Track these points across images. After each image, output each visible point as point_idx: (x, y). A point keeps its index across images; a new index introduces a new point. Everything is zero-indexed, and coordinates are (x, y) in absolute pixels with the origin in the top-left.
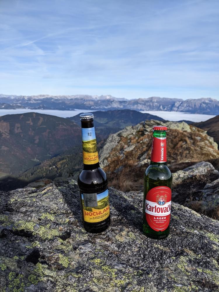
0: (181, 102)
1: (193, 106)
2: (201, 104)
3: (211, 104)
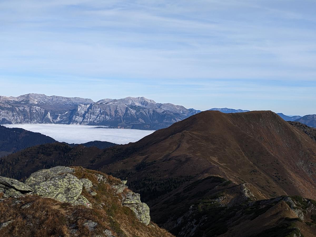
0: (88, 106)
1: (113, 113)
2: (127, 108)
3: (145, 108)
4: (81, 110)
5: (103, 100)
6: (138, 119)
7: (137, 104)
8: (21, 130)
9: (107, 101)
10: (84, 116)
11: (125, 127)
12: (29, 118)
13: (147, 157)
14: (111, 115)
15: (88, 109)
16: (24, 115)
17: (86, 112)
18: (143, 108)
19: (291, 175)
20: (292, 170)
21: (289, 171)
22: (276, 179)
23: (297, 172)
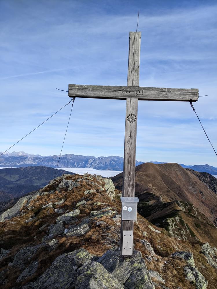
0: (93, 160)
1: (104, 163)
2: (111, 161)
3: (119, 161)
4: (90, 161)
5: (100, 157)
6: (116, 166)
7: (115, 159)
8: (63, 171)
9: (102, 157)
10: (91, 164)
11: (110, 170)
12: (67, 165)
13: (119, 183)
14: (103, 164)
15: (94, 161)
16: (65, 164)
17: (92, 163)
18: (118, 161)
19: (186, 193)
20: (186, 191)
21: (185, 191)
22: (179, 195)
23: (189, 192)
